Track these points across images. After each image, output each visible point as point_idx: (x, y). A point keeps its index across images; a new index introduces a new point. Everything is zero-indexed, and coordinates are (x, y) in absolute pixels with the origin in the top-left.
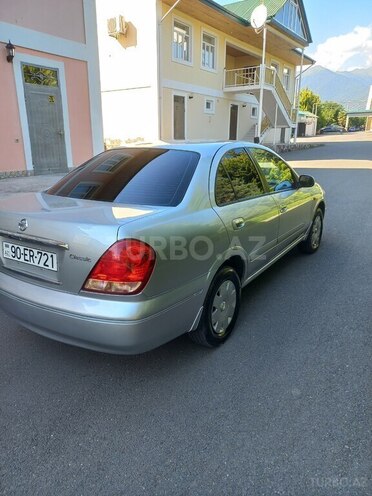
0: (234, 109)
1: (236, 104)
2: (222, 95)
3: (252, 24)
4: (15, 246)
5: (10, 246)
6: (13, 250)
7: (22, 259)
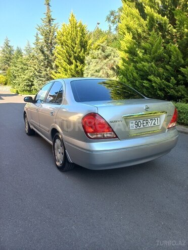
4: (138, 121)
5: (134, 122)
6: (136, 123)
7: (142, 126)
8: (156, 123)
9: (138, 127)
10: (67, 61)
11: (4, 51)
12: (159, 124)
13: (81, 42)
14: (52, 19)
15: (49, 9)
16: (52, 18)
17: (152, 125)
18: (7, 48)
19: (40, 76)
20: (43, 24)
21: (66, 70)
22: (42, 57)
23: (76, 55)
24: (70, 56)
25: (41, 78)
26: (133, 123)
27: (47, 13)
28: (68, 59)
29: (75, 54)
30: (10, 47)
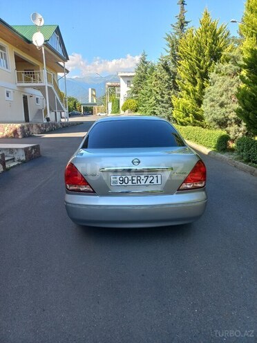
0: (25, 98)
1: (26, 94)
2: (16, 89)
3: (34, 43)
4: (124, 177)
5: (118, 177)
6: (121, 179)
7: (130, 183)
8: (155, 181)
9: (124, 184)
10: (192, 80)
11: (139, 69)
12: (159, 183)
13: (211, 52)
14: (187, 23)
15: (183, 9)
16: (186, 20)
17: (148, 183)
18: (143, 65)
19: (162, 102)
20: (173, 31)
21: (188, 93)
22: (167, 77)
23: (203, 71)
24: (196, 74)
25: (164, 104)
26: (116, 178)
27: (180, 15)
28: (193, 78)
29: (201, 71)
30: (146, 63)
